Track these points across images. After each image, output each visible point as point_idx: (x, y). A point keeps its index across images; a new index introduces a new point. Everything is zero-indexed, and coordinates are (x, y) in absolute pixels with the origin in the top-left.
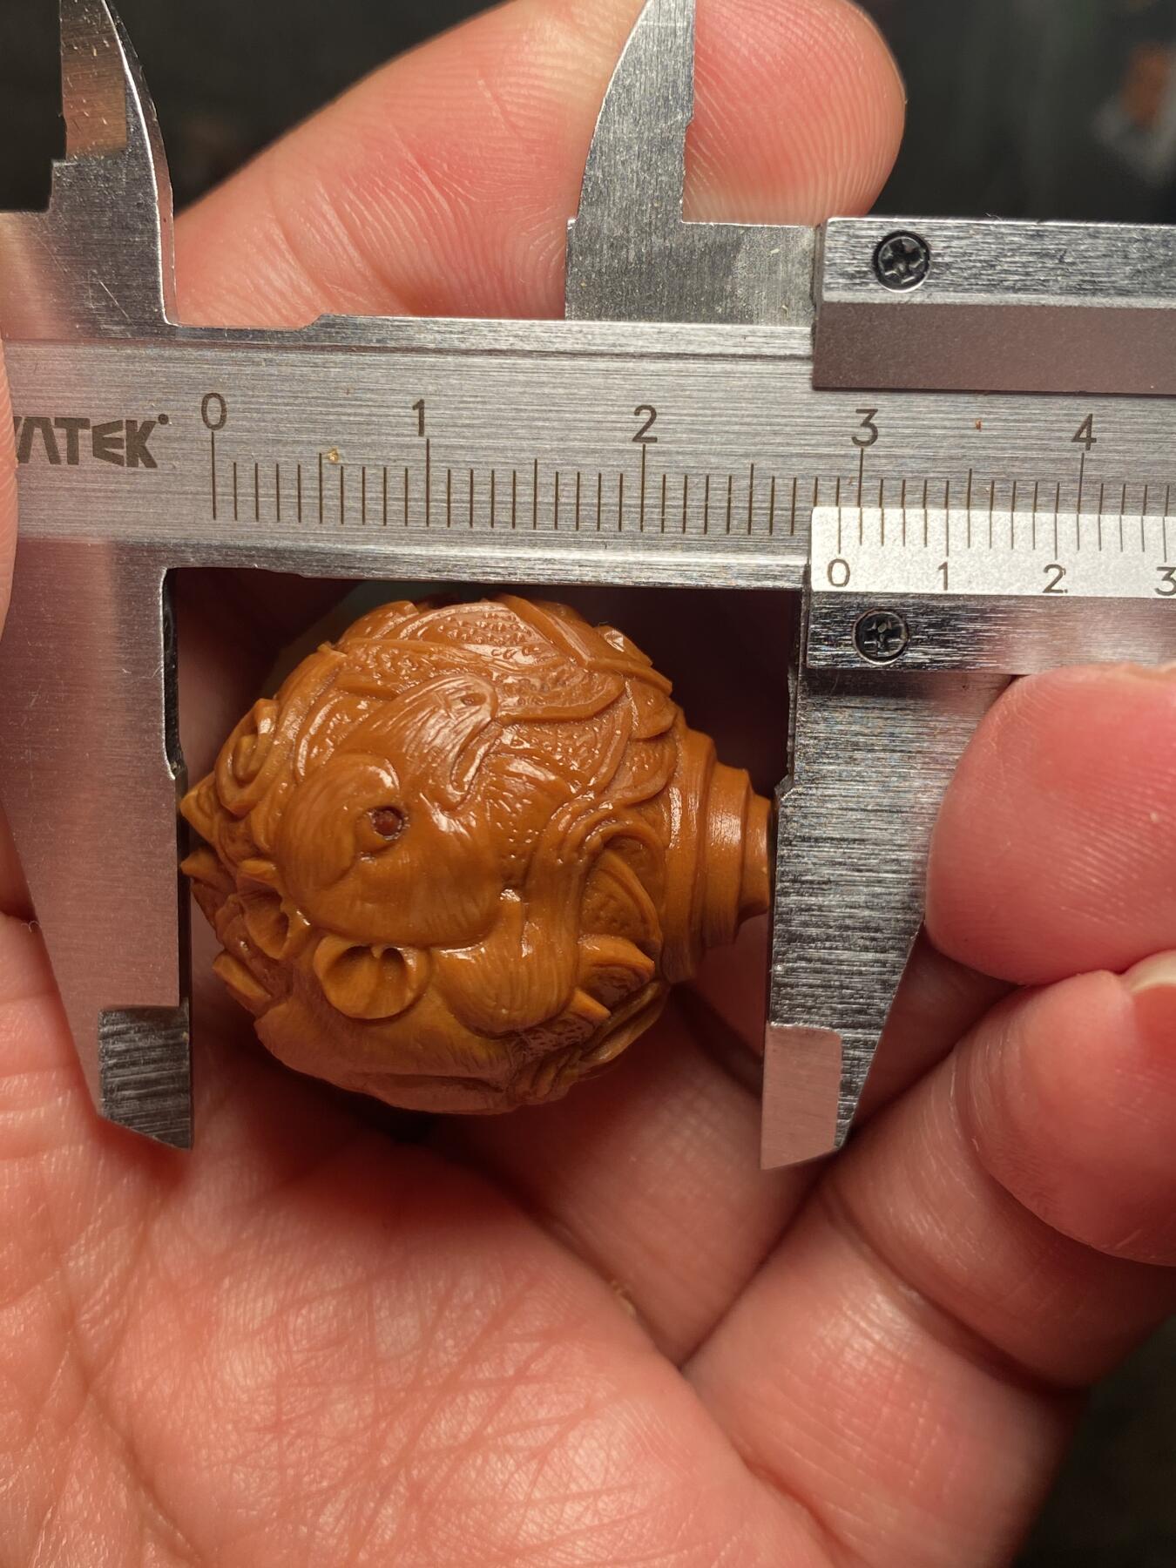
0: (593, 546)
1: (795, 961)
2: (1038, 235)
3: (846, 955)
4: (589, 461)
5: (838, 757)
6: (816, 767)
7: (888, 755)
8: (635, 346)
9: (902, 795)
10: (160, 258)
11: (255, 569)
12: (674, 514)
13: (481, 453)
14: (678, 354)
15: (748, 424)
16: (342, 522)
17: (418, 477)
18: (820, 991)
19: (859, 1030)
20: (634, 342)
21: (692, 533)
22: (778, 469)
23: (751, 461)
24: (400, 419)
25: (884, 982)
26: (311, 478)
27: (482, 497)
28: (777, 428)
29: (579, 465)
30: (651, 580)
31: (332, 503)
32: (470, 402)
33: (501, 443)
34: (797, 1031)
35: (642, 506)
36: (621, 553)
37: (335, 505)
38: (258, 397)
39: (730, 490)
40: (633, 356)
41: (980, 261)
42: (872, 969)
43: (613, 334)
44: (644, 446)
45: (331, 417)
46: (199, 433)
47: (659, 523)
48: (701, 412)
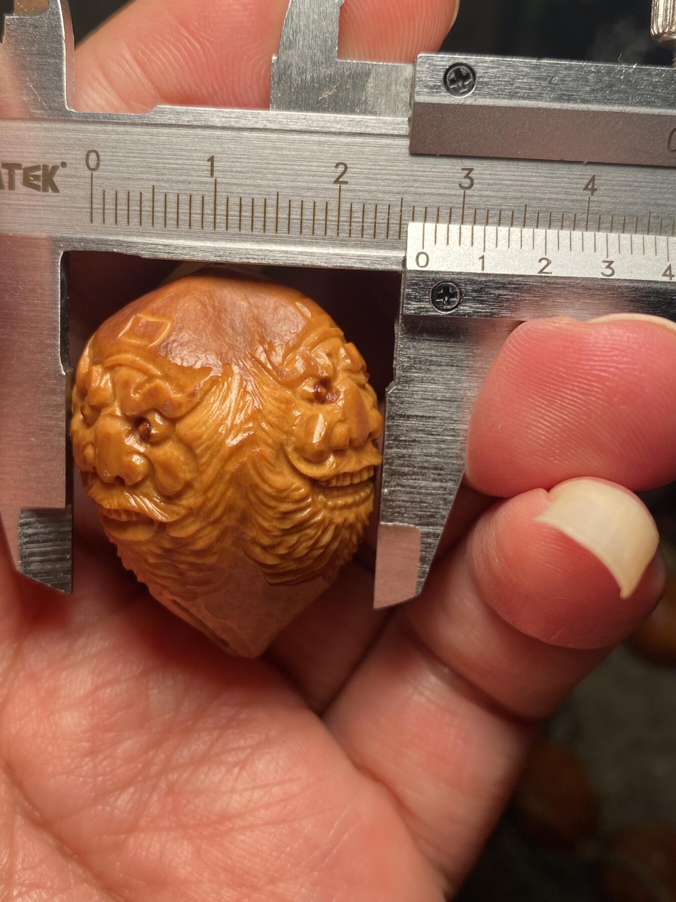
0: (311, 244)
1: (395, 486)
2: (537, 67)
3: (423, 483)
4: (309, 194)
5: (420, 369)
6: (409, 374)
7: (449, 368)
8: (337, 127)
9: (458, 391)
10: (65, 72)
11: (114, 252)
12: (356, 226)
13: (246, 188)
14: (361, 133)
15: (400, 175)
16: (165, 227)
17: (209, 199)
18: (408, 504)
19: (430, 527)
20: (335, 126)
21: (366, 238)
22: (416, 202)
23: (401, 197)
24: (200, 167)
25: (445, 499)
26: (148, 200)
27: (247, 213)
28: (416, 178)
29: (303, 197)
30: (343, 265)
31: (159, 215)
32: (240, 158)
33: (259, 182)
34: (395, 526)
35: (339, 221)
36: (326, 248)
37: (161, 216)
38: (118, 152)
39: (389, 213)
40: (335, 134)
41: (505, 81)
42: (439, 492)
43: (323, 121)
44: (340, 186)
45: (161, 165)
46: (84, 173)
47: (348, 231)
48: (373, 167)
